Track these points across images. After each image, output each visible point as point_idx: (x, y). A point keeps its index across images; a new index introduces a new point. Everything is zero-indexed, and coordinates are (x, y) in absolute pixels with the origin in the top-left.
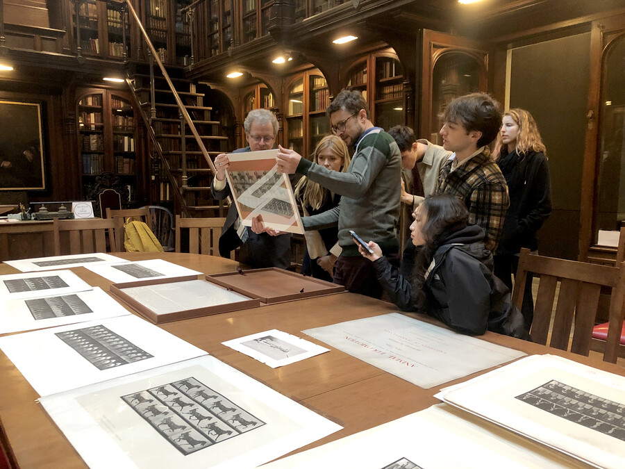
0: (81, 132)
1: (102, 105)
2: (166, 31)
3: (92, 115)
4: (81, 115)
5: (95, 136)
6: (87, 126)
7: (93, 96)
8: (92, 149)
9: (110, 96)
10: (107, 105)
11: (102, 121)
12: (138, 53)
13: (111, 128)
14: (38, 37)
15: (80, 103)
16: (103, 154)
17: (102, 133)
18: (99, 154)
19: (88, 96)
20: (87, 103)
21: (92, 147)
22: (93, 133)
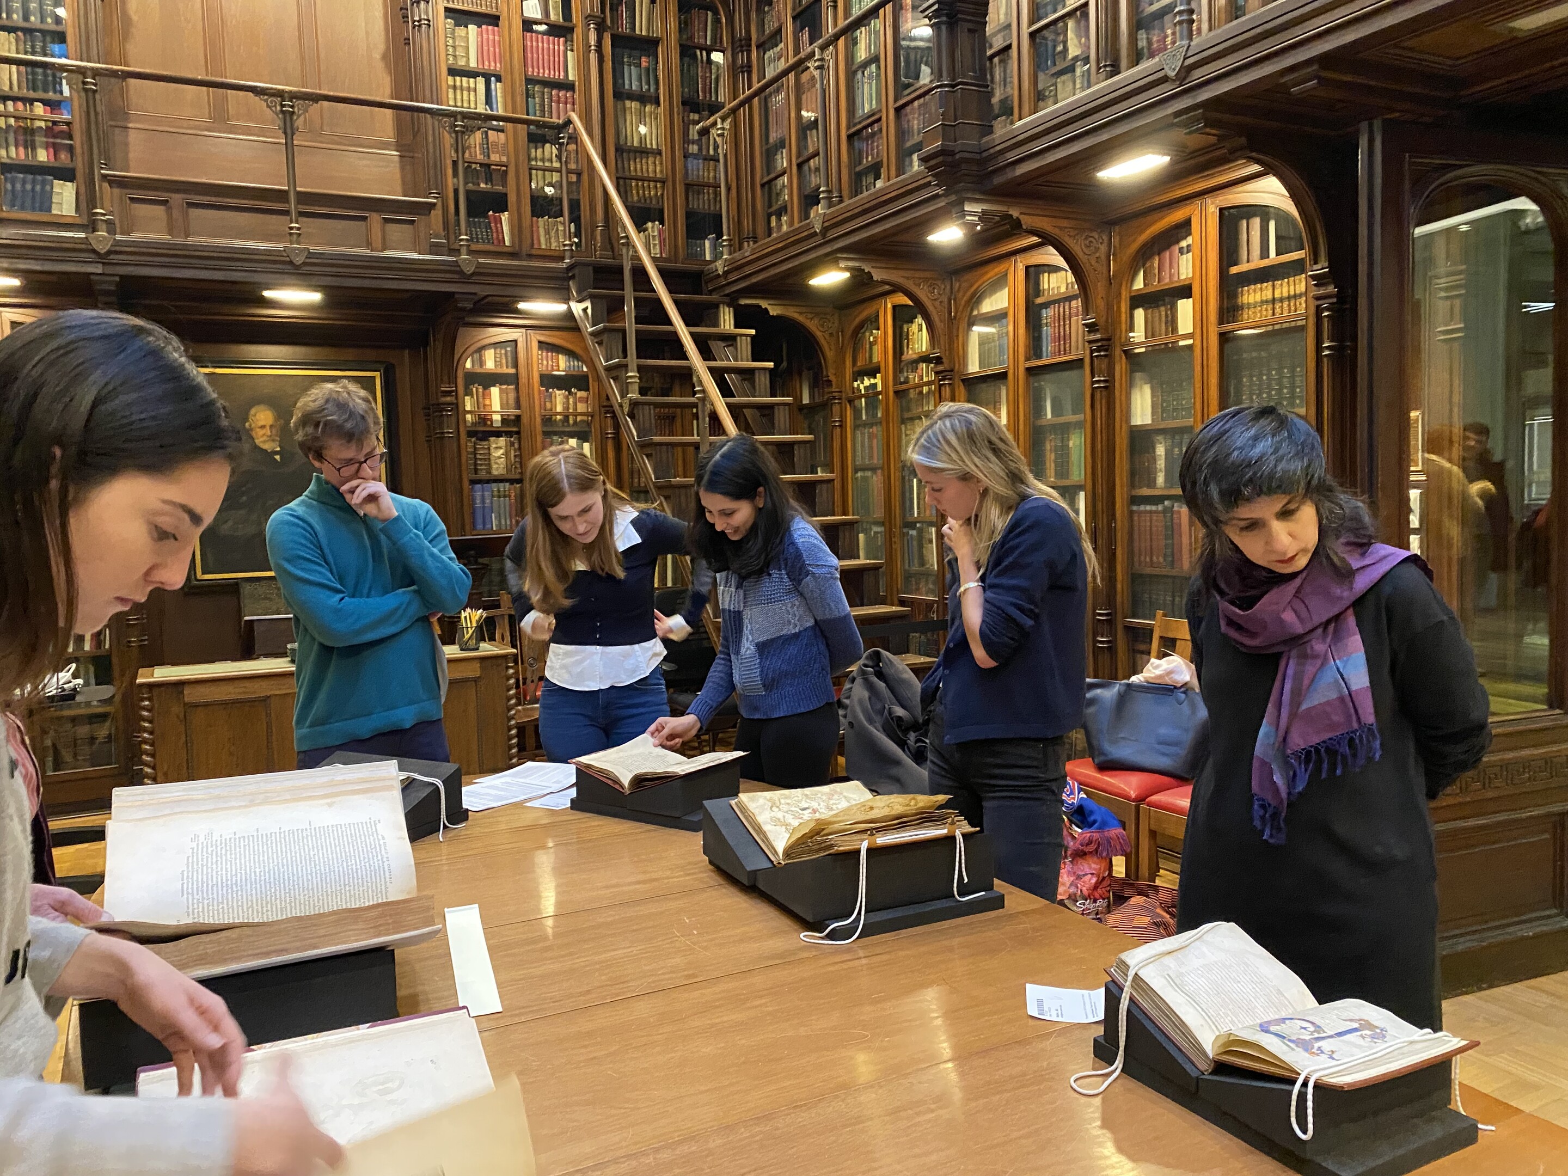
0: (471, 434)
1: (516, 365)
2: (663, 182)
3: (495, 391)
4: (468, 392)
5: (502, 441)
6: (484, 419)
7: (496, 345)
8: (495, 472)
9: (535, 345)
10: (529, 365)
11: (518, 406)
12: (599, 238)
13: (538, 420)
14: (375, 219)
15: (468, 365)
17: (518, 433)
18: (512, 482)
19: (484, 348)
20: (482, 363)
21: (495, 466)
22: (498, 434)
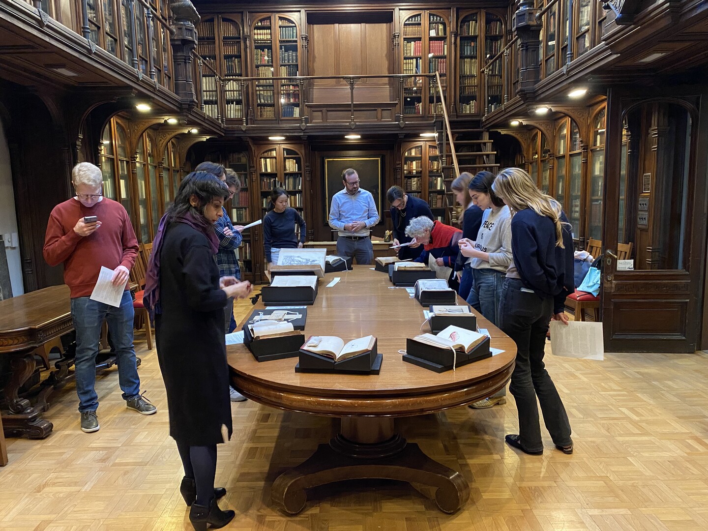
0: (406, 177)
1: (421, 154)
3: (414, 163)
4: (405, 163)
5: (416, 179)
6: (410, 172)
7: (416, 147)
8: (413, 189)
9: (428, 147)
10: (425, 153)
11: (421, 167)
12: (452, 108)
13: (427, 172)
14: (379, 109)
15: (406, 154)
16: (420, 192)
17: (421, 176)
18: (418, 192)
19: (412, 149)
20: (411, 154)
21: (413, 187)
22: (414, 177)
